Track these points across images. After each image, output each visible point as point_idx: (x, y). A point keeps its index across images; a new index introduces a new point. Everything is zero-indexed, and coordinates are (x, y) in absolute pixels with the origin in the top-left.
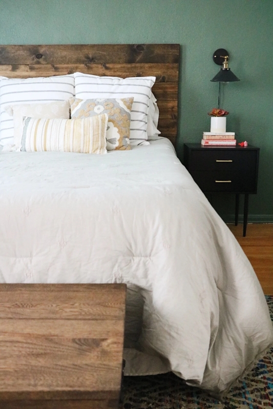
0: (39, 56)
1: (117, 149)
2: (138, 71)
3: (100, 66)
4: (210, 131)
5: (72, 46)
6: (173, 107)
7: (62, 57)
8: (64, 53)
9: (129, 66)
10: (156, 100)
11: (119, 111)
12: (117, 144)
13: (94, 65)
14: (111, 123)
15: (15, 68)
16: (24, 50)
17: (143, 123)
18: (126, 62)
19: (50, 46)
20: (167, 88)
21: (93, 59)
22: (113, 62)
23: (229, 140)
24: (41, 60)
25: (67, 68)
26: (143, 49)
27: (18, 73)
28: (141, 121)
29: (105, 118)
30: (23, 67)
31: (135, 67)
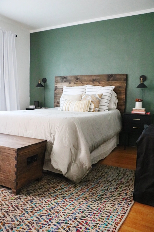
0: (77, 79)
1: (93, 111)
2: (111, 84)
3: (97, 82)
4: (135, 108)
5: (88, 75)
6: (123, 98)
7: (85, 79)
8: (86, 78)
9: (107, 82)
10: (117, 95)
11: (96, 98)
12: (93, 110)
13: (95, 82)
14: (92, 103)
15: (70, 83)
16: (73, 77)
17: (106, 103)
18: (106, 81)
19: (81, 76)
20: (121, 90)
21: (95, 80)
22: (102, 81)
23: (142, 111)
24: (78, 81)
25: (86, 83)
26: (113, 76)
27: (71, 85)
28: (106, 102)
29: (90, 101)
30: (72, 83)
31: (110, 83)
